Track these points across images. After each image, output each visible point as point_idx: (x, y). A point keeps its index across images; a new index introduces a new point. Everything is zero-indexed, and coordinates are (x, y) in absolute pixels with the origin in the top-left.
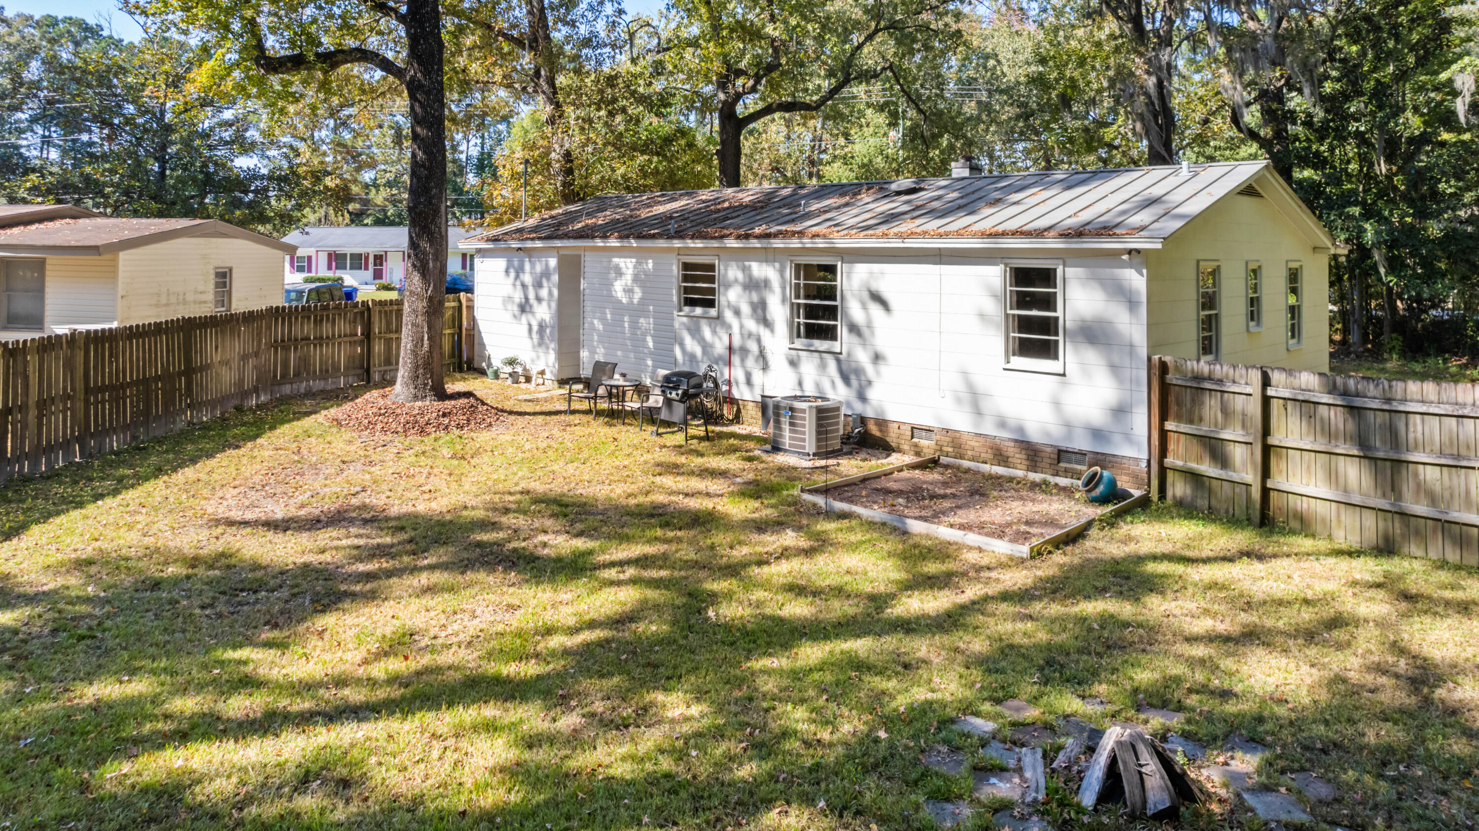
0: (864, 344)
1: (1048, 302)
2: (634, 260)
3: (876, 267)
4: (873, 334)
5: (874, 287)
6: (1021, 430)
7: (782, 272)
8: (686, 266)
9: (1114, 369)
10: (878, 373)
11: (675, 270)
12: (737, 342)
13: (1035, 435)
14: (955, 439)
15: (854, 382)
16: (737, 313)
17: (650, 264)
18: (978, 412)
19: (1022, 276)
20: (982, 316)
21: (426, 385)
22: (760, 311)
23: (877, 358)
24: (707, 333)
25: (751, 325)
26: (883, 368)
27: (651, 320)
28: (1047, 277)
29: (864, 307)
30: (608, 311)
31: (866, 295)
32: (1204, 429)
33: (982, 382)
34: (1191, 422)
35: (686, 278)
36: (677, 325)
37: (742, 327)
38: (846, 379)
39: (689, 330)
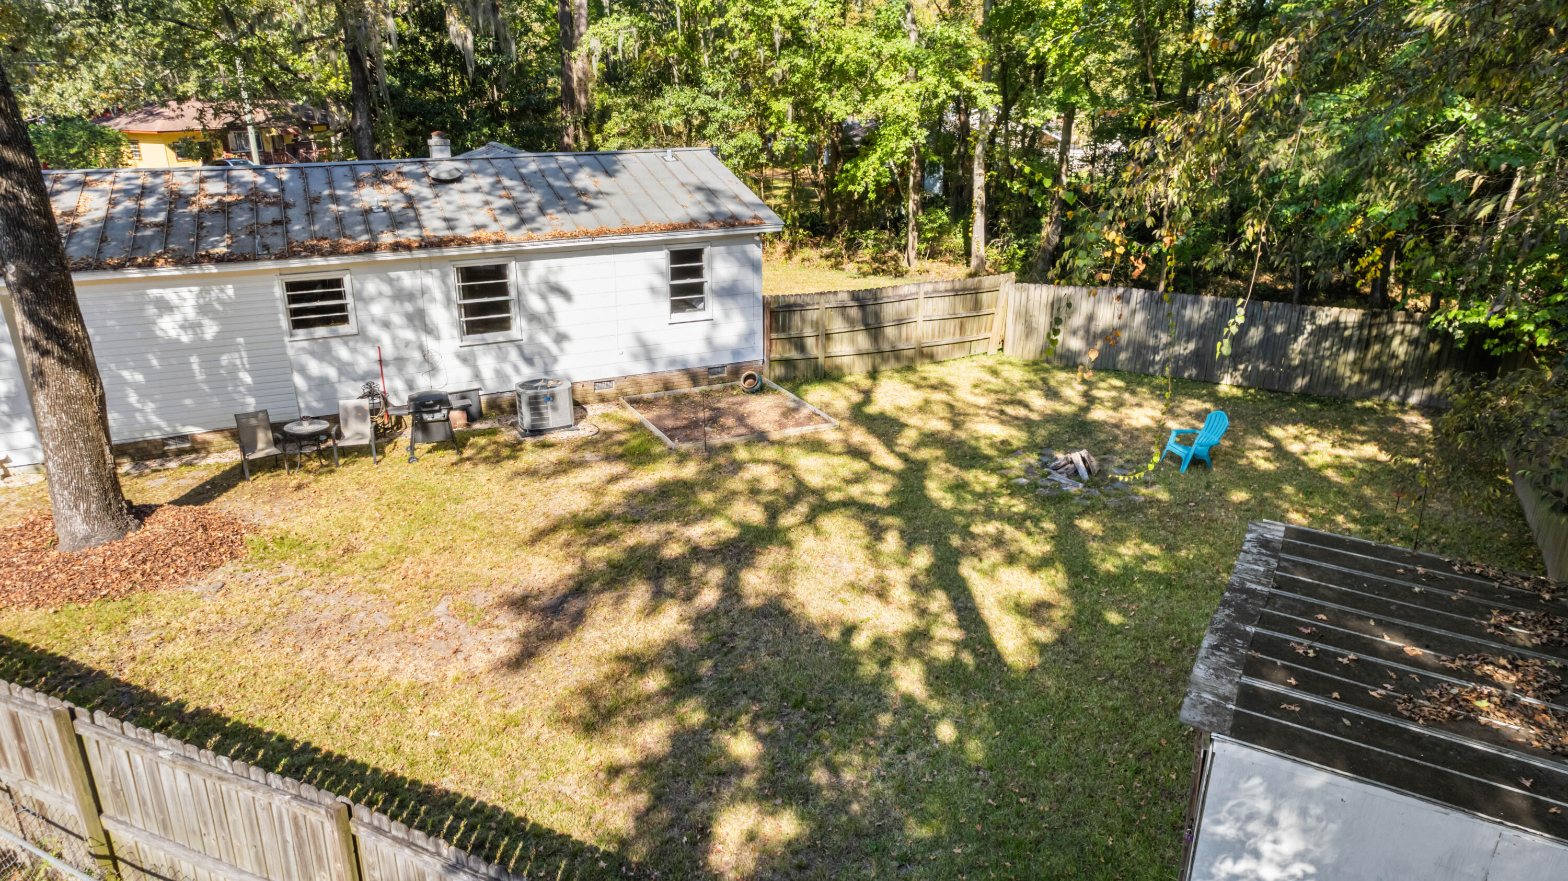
0: (546, 328)
1: (697, 272)
2: (195, 289)
3: (553, 263)
4: (554, 319)
5: (553, 279)
6: (684, 362)
7: (444, 278)
8: (290, 286)
9: (743, 310)
10: (562, 350)
11: (279, 292)
12: (389, 352)
13: (694, 363)
14: (635, 381)
15: (537, 360)
16: (386, 325)
17: (230, 290)
18: (650, 360)
19: (677, 256)
20: (653, 290)
21: (121, 509)
22: (419, 320)
23: (560, 338)
24: (343, 353)
25: (408, 334)
26: (566, 345)
27: (244, 354)
28: (696, 255)
29: (543, 297)
30: (151, 356)
31: (544, 288)
32: (794, 333)
33: (651, 337)
34: (784, 331)
35: (292, 300)
36: (291, 352)
37: (394, 338)
38: (529, 361)
39: (313, 354)
